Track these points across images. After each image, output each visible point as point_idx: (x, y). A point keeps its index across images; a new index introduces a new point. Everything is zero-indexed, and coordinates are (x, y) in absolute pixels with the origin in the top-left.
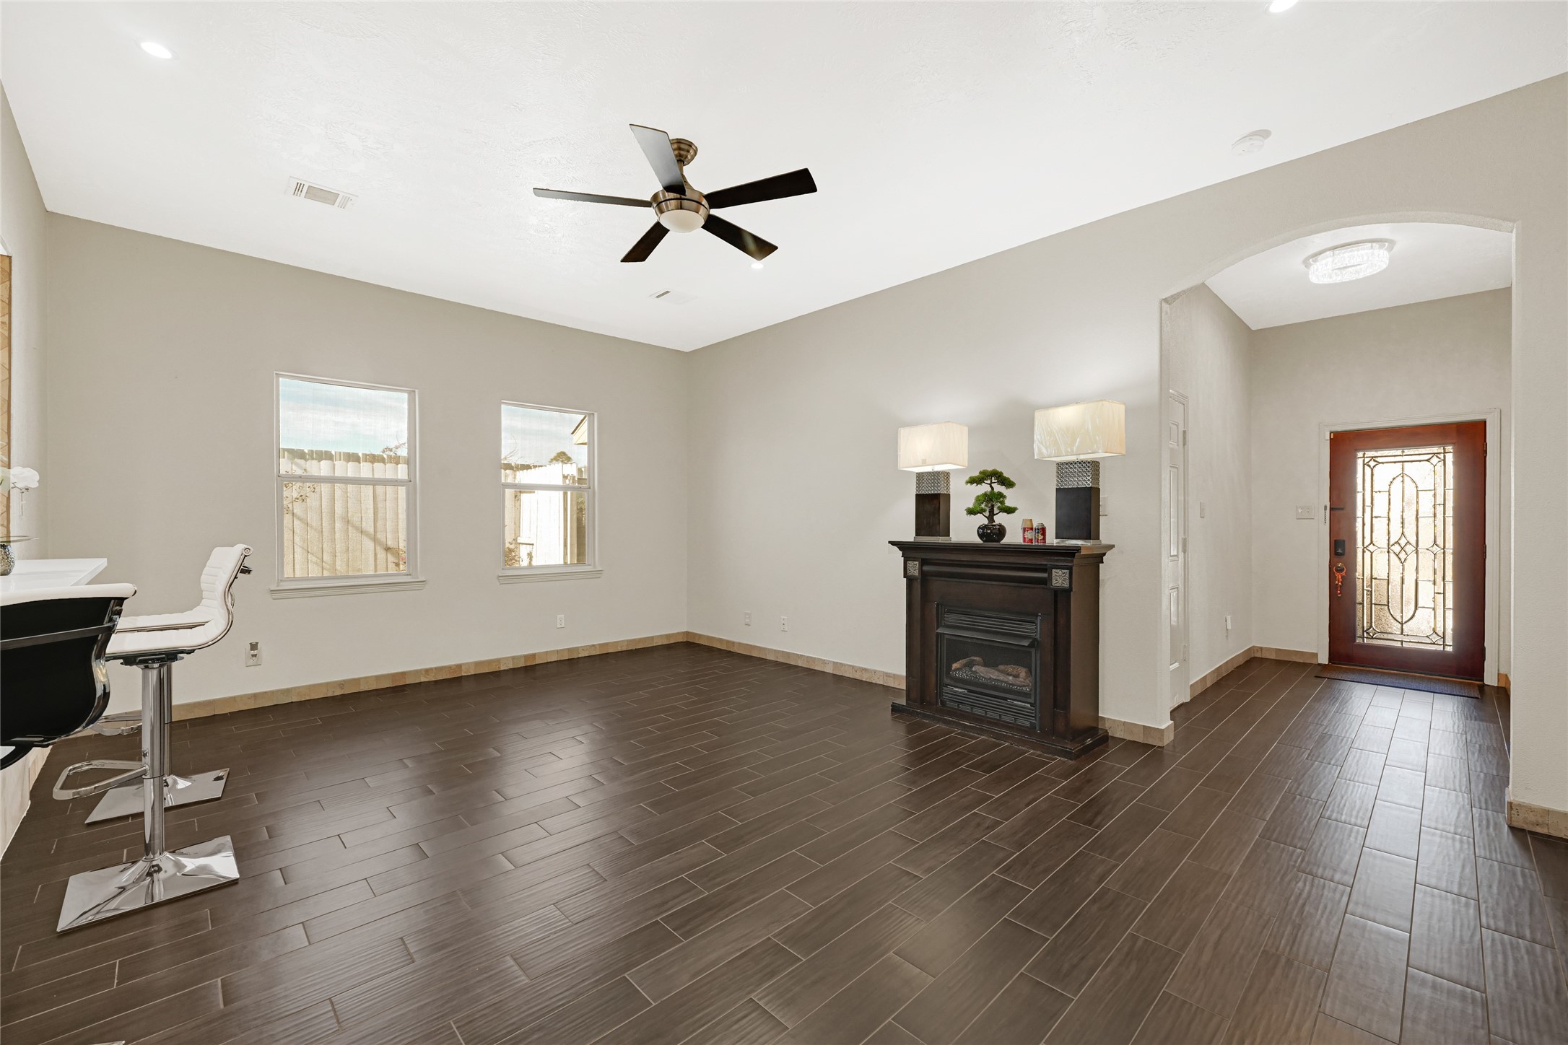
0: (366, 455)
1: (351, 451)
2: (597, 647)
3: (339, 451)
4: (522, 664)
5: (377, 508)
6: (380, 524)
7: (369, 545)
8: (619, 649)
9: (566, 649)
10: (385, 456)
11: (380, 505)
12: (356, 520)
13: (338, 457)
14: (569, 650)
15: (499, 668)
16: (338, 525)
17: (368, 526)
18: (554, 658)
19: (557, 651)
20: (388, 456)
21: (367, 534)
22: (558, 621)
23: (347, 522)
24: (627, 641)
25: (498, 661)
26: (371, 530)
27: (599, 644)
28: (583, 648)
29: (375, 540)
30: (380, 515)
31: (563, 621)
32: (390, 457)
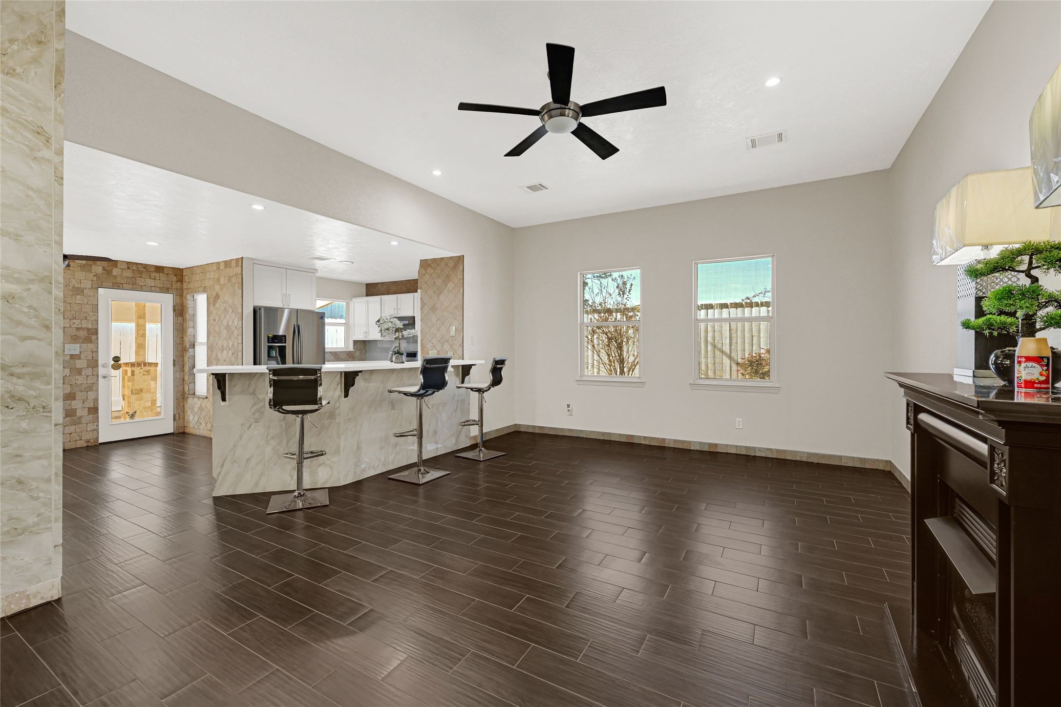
0: (732, 304)
1: (723, 302)
2: (775, 452)
3: (716, 303)
4: (706, 449)
5: (732, 337)
6: (733, 347)
7: (727, 361)
8: (798, 459)
9: (743, 446)
10: (744, 303)
11: (734, 335)
12: (719, 346)
13: (716, 306)
14: (746, 447)
15: (690, 447)
16: (710, 347)
17: (726, 349)
18: (733, 451)
19: (736, 446)
20: (745, 302)
21: (726, 354)
22: (737, 423)
23: (714, 346)
24: (808, 453)
25: (690, 442)
26: (728, 352)
27: (776, 450)
28: (760, 449)
29: (730, 357)
30: (734, 341)
31: (741, 424)
32: (746, 303)
